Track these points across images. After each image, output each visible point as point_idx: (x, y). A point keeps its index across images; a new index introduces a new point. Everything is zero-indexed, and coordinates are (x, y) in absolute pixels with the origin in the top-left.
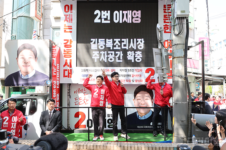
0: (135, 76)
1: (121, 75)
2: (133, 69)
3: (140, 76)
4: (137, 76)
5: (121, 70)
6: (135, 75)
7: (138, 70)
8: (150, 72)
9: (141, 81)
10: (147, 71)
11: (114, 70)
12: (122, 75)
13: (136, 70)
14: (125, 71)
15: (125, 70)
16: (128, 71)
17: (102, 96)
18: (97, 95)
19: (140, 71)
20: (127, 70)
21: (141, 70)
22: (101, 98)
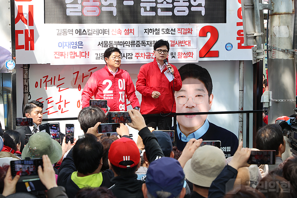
0: (176, 43)
1: (147, 43)
2: (173, 29)
3: (187, 43)
4: (182, 45)
5: (147, 31)
6: (178, 43)
7: (183, 30)
8: (209, 35)
9: (189, 54)
10: (203, 33)
11: (132, 31)
12: (149, 43)
13: (179, 29)
14: (155, 33)
15: (156, 29)
16: (163, 32)
17: (122, 94)
18: (111, 92)
19: (189, 33)
20: (161, 30)
21: (190, 31)
22: (120, 99)
